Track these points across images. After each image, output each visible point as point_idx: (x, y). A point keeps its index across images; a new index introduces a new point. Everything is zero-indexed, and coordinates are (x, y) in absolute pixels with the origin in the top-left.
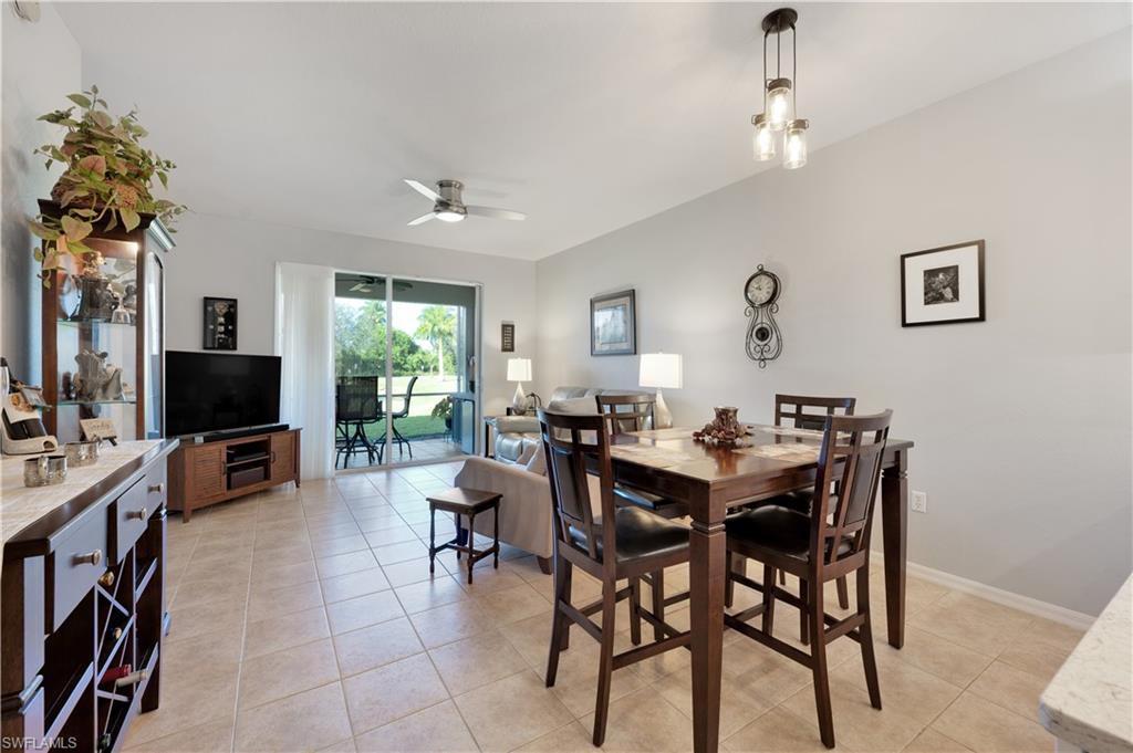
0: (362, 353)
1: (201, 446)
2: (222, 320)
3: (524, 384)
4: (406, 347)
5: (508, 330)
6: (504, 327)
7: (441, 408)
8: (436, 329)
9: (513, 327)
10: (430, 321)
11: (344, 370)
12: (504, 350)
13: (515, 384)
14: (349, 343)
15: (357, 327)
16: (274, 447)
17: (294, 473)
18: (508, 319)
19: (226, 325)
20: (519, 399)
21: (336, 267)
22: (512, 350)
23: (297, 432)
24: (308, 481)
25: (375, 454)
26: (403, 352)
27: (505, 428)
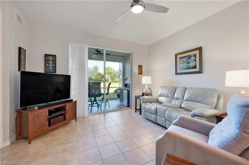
0: (93, 78)
1: (37, 110)
2: (51, 62)
3: (148, 85)
4: (102, 76)
5: (140, 67)
6: (139, 66)
7: (116, 91)
8: (109, 72)
9: (142, 66)
10: (107, 70)
11: (89, 81)
12: (139, 74)
13: (145, 85)
14: (90, 76)
15: (92, 72)
16: (67, 108)
17: (74, 116)
18: (140, 64)
19: (52, 64)
20: (146, 90)
21: (88, 45)
22: (142, 74)
23: (76, 102)
24: (79, 118)
25: (99, 106)
26: (101, 77)
27: (145, 101)
